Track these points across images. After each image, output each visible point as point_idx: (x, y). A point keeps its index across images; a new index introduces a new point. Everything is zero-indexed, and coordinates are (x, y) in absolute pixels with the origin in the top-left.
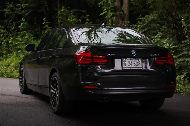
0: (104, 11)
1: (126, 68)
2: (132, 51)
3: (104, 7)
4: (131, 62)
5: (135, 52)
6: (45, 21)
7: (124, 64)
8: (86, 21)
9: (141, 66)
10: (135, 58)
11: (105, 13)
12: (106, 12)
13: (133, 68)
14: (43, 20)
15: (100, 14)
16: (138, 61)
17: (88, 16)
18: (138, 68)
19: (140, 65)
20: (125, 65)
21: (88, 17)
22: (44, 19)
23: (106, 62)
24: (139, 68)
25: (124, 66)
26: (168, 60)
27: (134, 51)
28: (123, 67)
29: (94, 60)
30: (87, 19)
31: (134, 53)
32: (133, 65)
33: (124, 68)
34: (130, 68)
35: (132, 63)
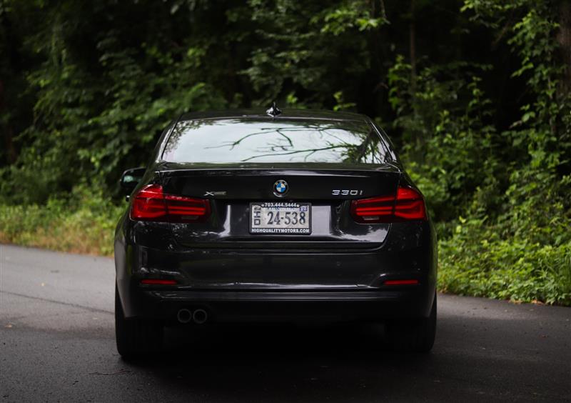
0: (524, 62)
1: (261, 231)
2: (276, 184)
3: (523, 52)
4: (278, 214)
5: (286, 183)
6: (339, 101)
7: (255, 220)
8: (473, 97)
9: (307, 225)
10: (288, 202)
11: (527, 71)
12: (531, 66)
13: (283, 231)
14: (335, 99)
15: (515, 74)
16: (296, 210)
17: (479, 79)
18: (297, 231)
19: (304, 222)
20: (257, 222)
21: (478, 83)
22: (337, 96)
23: (203, 214)
24: (299, 229)
25: (255, 224)
26: (397, 208)
27: (283, 183)
28: (253, 226)
29: (169, 207)
30: (475, 92)
31: (282, 189)
32: (282, 222)
33: (253, 231)
34: (273, 229)
35: (280, 216)
